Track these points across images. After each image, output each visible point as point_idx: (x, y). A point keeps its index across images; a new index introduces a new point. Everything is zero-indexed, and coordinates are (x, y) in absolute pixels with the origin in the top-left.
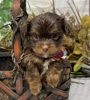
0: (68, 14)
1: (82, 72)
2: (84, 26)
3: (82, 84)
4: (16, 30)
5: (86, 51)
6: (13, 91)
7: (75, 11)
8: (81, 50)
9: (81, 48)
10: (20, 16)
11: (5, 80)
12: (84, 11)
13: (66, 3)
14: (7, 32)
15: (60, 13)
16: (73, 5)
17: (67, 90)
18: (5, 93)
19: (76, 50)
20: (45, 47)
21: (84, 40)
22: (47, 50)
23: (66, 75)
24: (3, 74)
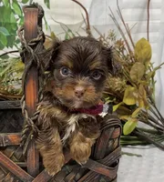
0: (112, 36)
1: (137, 135)
2: (139, 56)
3: (139, 156)
5: (144, 100)
6: (22, 168)
7: (124, 31)
8: (135, 98)
9: (135, 94)
10: (37, 39)
11: (8, 150)
12: (138, 31)
13: (108, 17)
14: (5, 67)
15: (99, 33)
16: (120, 22)
17: (114, 165)
18: (8, 171)
20: (79, 89)
21: (139, 81)
23: (113, 140)
24: (6, 138)
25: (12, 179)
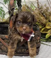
0: (45, 5)
4: (11, 15)
11: (5, 40)
18: (5, 46)
19: (47, 26)
20: (24, 28)
22: (25, 29)
23: (37, 40)
24: (4, 36)
25: (6, 48)
